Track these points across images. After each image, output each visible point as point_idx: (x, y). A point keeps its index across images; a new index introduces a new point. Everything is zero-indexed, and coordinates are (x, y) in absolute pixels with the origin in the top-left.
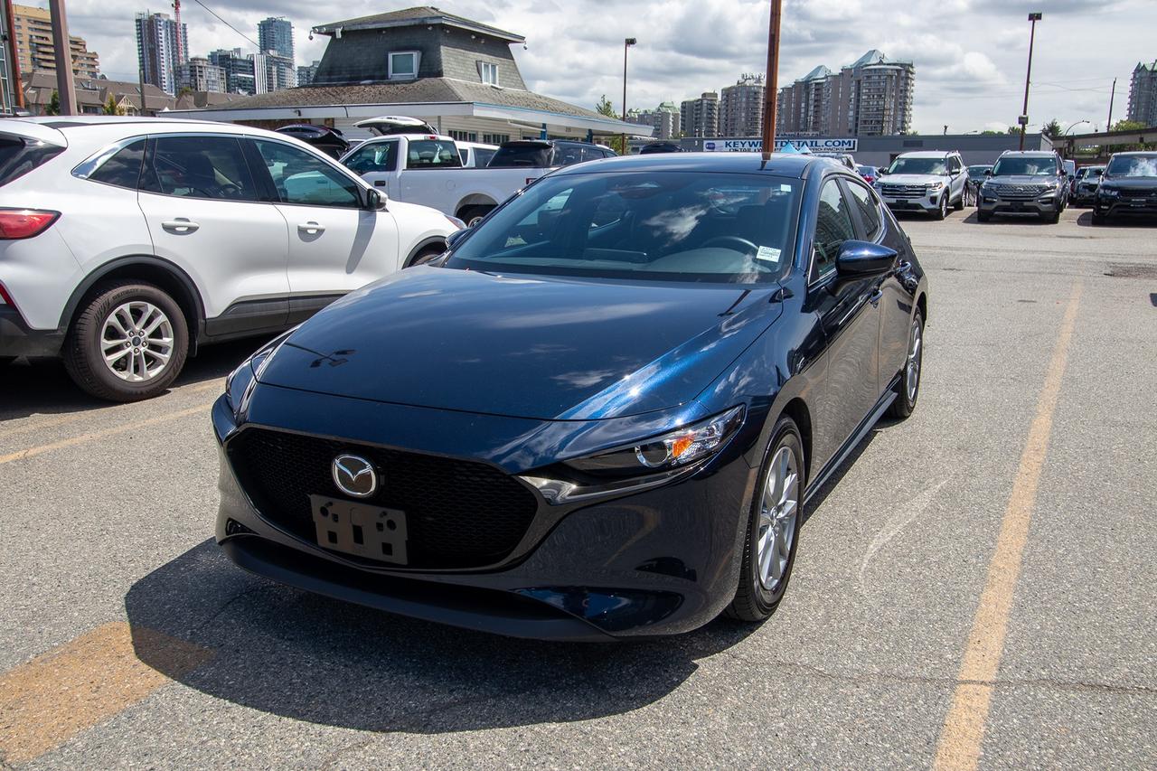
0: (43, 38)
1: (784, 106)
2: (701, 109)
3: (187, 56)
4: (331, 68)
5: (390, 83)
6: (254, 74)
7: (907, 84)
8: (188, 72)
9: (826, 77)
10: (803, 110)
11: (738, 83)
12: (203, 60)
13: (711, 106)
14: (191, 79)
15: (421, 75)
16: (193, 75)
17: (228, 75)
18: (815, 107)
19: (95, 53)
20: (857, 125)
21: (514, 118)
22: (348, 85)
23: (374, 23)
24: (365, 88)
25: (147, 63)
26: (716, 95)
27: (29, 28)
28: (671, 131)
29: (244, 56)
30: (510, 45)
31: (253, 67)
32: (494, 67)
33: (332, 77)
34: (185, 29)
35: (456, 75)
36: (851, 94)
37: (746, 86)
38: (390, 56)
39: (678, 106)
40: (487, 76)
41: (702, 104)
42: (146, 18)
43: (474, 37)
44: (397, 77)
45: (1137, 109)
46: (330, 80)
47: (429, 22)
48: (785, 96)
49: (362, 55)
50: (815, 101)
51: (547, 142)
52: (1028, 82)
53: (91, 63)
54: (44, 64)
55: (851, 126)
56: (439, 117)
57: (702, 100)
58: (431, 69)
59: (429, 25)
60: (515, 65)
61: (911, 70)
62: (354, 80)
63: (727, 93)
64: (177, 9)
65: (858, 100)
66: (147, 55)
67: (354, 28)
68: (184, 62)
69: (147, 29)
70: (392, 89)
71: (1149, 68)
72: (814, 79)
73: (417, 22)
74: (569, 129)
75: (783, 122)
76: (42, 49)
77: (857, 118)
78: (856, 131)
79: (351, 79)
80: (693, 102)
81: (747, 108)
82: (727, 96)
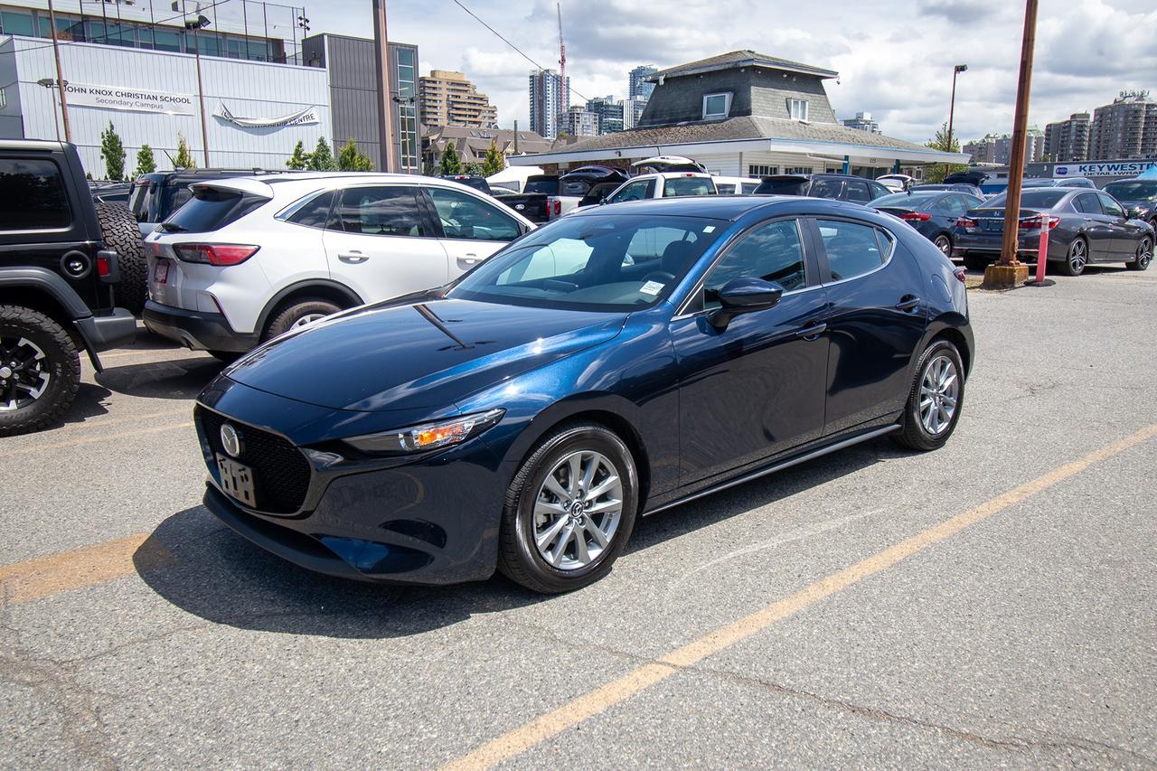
0: (457, 96)
2: (1069, 131)
3: (568, 105)
4: (654, 112)
5: (703, 124)
6: (622, 118)
8: (568, 119)
11: (1115, 101)
12: (581, 108)
13: (1081, 128)
14: (569, 124)
15: (732, 115)
16: (572, 122)
17: (601, 119)
19: (495, 107)
21: (812, 152)
22: (668, 126)
23: (693, 69)
24: (681, 130)
25: (537, 113)
26: (1088, 116)
27: (448, 89)
28: (1032, 156)
29: (615, 103)
30: (823, 81)
31: (622, 112)
32: (804, 103)
33: (655, 120)
34: (568, 81)
35: (765, 112)
37: (1124, 104)
38: (705, 98)
39: (1043, 129)
40: (796, 112)
41: (1070, 126)
42: (538, 74)
43: (785, 76)
44: (711, 117)
46: (652, 123)
47: (742, 65)
49: (681, 100)
51: (805, 176)
53: (492, 115)
54: (456, 118)
56: (741, 153)
57: (1070, 122)
58: (741, 108)
59: (742, 68)
60: (827, 100)
62: (672, 122)
63: (1101, 113)
64: (562, 64)
66: (537, 105)
67: (675, 75)
68: (566, 111)
69: (538, 84)
70: (703, 129)
73: (730, 66)
74: (873, 160)
76: (456, 106)
79: (670, 121)
80: (1060, 124)
81: (1125, 128)
82: (1101, 116)
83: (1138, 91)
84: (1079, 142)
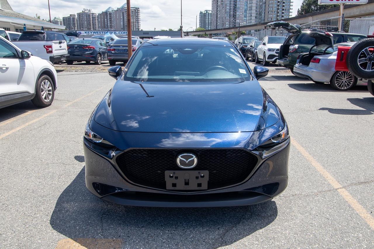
1: (99, 20)
2: (70, 20)
7: (138, 14)
9: (112, 11)
10: (106, 22)
11: (82, 11)
13: (74, 19)
18: (110, 20)
20: (124, 27)
21: (12, 22)
26: (75, 15)
36: (121, 17)
37: (85, 12)
39: (62, 19)
41: (70, 18)
45: (201, 24)
48: (99, 16)
50: (110, 19)
52: (182, 15)
55: (122, 27)
57: (70, 17)
61: (139, 10)
63: (79, 15)
65: (124, 19)
71: (203, 13)
72: (109, 11)
74: (34, 26)
75: (100, 25)
77: (124, 25)
78: (124, 29)
80: (67, 17)
81: (87, 20)
82: (79, 16)
83: (89, 9)
84: (74, 24)
